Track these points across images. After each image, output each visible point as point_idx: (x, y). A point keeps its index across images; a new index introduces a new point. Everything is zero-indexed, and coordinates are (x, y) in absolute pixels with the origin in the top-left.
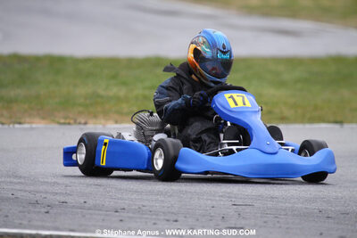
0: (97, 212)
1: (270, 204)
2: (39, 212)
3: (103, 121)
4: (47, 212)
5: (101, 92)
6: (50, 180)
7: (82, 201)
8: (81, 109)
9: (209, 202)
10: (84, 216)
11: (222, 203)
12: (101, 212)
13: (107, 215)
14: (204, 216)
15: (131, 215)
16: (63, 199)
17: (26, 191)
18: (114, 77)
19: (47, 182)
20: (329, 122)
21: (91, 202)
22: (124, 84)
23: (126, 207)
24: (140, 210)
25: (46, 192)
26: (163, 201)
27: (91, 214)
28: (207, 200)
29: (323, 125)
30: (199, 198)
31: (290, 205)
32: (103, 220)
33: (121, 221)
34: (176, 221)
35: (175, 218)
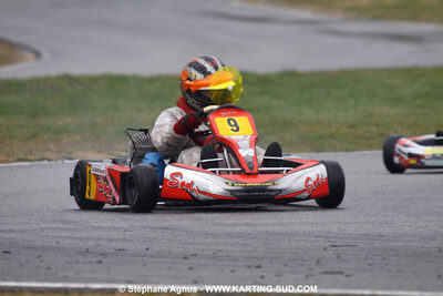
0: (161, 260)
1: (377, 244)
2: (90, 262)
4: (100, 262)
6: (104, 225)
7: (144, 247)
9: (302, 243)
10: (145, 265)
11: (318, 244)
12: (166, 260)
13: (173, 263)
14: (294, 260)
15: (203, 262)
16: (120, 246)
17: (74, 238)
19: (101, 227)
21: (155, 249)
23: (198, 252)
24: (215, 257)
25: (100, 239)
26: (244, 245)
27: (154, 263)
28: (299, 241)
30: (289, 240)
31: (402, 244)
32: (169, 269)
33: (191, 269)
34: (259, 267)
35: (258, 263)
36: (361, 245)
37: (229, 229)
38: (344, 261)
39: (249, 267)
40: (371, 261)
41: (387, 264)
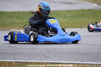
1: (58, 50)
3: (14, 29)
5: (14, 21)
7: (4, 51)
8: (8, 26)
9: (41, 50)
10: (4, 55)
11: (44, 51)
12: (9, 54)
14: (38, 54)
15: (17, 55)
18: (18, 17)
20: (78, 28)
21: (7, 52)
22: (21, 19)
23: (16, 52)
24: (20, 53)
26: (27, 51)
27: (6, 55)
28: (40, 50)
29: (77, 29)
30: (38, 50)
32: (9, 56)
33: (14, 56)
34: (30, 56)
35: (30, 55)
36: (54, 51)
37: (24, 47)
38: (49, 54)
39: (28, 56)
40: (56, 55)
41: (59, 55)
